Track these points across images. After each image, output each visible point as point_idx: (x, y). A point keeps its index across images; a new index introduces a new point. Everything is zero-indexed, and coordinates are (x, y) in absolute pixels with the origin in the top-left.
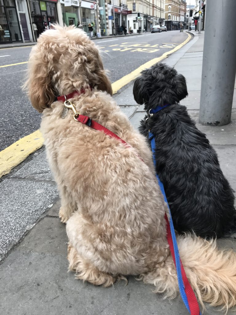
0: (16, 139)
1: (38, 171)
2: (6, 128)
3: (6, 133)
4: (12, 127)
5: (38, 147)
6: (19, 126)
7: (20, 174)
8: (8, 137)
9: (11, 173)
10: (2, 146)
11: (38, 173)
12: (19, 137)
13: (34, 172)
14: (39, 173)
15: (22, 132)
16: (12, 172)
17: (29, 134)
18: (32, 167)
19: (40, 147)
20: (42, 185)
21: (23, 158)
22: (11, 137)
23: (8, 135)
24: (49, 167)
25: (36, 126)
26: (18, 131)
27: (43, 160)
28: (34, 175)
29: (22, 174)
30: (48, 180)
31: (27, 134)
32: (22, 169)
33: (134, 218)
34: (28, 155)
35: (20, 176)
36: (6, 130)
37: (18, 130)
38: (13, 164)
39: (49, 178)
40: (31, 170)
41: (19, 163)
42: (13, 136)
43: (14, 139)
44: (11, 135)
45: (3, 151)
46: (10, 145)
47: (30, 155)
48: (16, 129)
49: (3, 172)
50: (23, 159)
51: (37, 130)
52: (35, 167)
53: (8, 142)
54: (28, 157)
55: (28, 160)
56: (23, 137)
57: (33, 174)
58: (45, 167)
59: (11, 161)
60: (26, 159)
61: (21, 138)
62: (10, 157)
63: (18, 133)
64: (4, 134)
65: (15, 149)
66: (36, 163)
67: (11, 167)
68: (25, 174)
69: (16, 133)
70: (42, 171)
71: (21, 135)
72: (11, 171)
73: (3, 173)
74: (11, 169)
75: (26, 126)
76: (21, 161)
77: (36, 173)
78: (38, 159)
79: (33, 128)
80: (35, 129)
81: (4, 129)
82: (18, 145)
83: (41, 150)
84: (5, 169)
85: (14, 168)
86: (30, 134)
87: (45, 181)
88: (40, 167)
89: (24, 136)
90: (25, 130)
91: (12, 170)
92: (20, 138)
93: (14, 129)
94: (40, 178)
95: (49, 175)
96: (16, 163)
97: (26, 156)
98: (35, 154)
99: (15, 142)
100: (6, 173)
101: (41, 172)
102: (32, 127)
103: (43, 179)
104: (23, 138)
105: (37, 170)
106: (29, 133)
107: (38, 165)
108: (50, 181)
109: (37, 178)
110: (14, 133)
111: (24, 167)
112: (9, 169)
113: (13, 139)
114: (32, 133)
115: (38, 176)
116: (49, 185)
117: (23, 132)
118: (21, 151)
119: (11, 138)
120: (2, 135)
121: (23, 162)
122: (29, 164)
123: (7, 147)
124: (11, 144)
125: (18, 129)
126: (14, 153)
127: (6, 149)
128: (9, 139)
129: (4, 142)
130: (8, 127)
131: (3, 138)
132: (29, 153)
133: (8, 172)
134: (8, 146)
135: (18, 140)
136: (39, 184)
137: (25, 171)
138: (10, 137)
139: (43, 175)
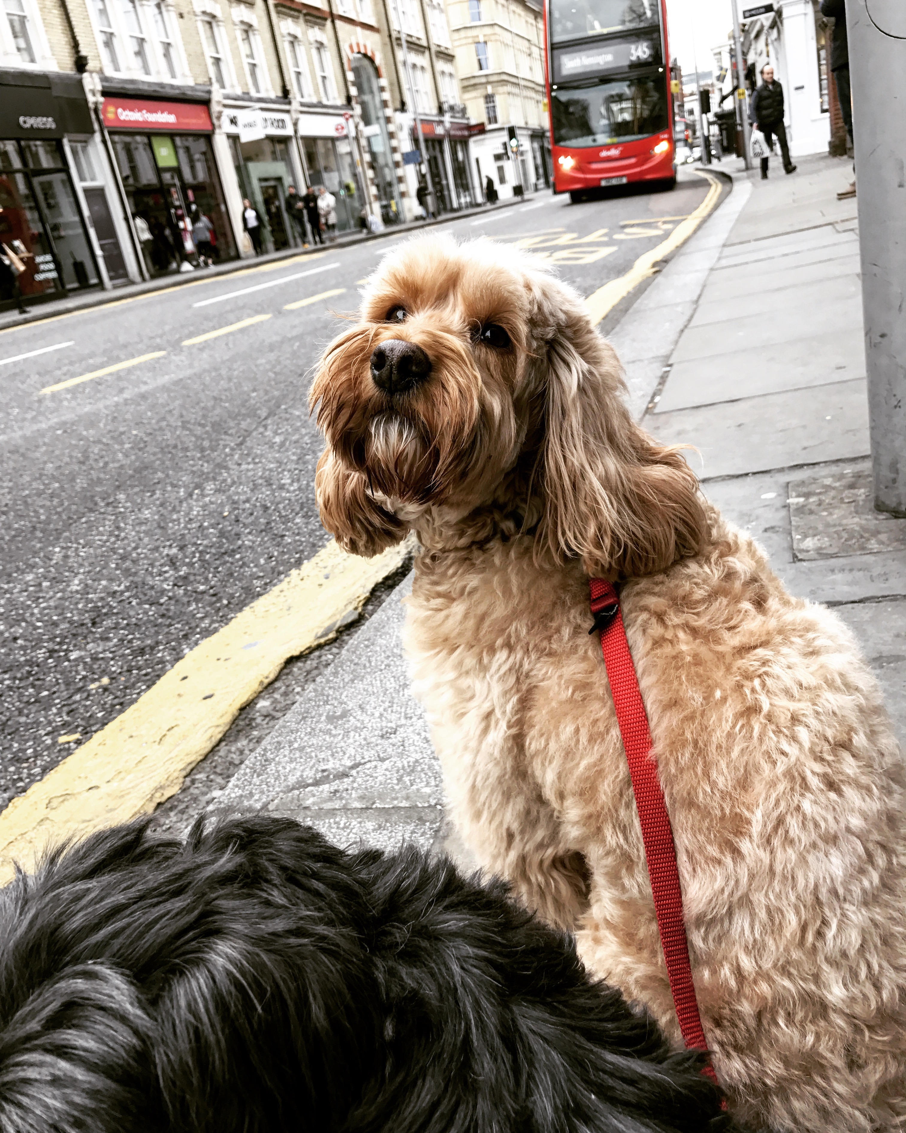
0: (170, 654)
1: (309, 775)
2: (123, 619)
3: (130, 637)
4: (146, 613)
5: (267, 678)
6: (173, 602)
7: (241, 796)
8: (142, 651)
9: (184, 790)
10: (126, 688)
11: (310, 781)
12: (180, 644)
13: (292, 780)
14: (317, 783)
15: (187, 623)
16: (189, 788)
17: (216, 630)
18: (279, 763)
19: (272, 677)
20: (343, 829)
21: (218, 726)
22: (152, 648)
23: (136, 643)
24: (344, 753)
25: (232, 596)
26: (170, 625)
27: (313, 729)
28: (296, 792)
29: (251, 794)
30: (357, 805)
31: (208, 633)
32: (245, 774)
33: (860, 942)
34: (236, 713)
35: (246, 803)
36: (128, 625)
37: (169, 617)
38: (187, 755)
39: (362, 798)
40: (278, 771)
41: (209, 746)
42: (158, 643)
43: (163, 656)
44: (149, 642)
45: (133, 707)
46: (154, 683)
47: (242, 709)
48: (163, 616)
49: (157, 790)
50: (220, 729)
51: (241, 610)
52: (291, 761)
53: (144, 672)
54: (235, 721)
55: (239, 731)
56: (196, 644)
57: (293, 789)
58: (333, 755)
59: (177, 745)
60: (230, 729)
61: (191, 649)
62: (169, 730)
63: (173, 631)
64: (122, 640)
65: (179, 695)
66: (291, 743)
67: (182, 765)
68: (262, 792)
69: (168, 633)
70: (323, 771)
71: (186, 636)
72: (183, 783)
73: (158, 795)
74: (184, 773)
75: (197, 601)
76: (215, 740)
77: (302, 785)
78: (293, 726)
79: (227, 606)
80: (232, 606)
81: (117, 623)
82: (185, 678)
83: (277, 685)
84: (159, 778)
85: (192, 770)
86: (221, 630)
87: (345, 809)
88: (311, 757)
89: (198, 640)
90: (199, 615)
91: (185, 777)
92: (186, 651)
93: (156, 619)
94: (325, 801)
95: (355, 785)
96: (197, 748)
97: (228, 718)
98: (258, 706)
99: (173, 666)
100: (168, 794)
101: (319, 775)
102: (220, 600)
103: (337, 804)
104: (196, 649)
105: (303, 771)
106: (216, 625)
107: (301, 749)
108: (367, 808)
109: (314, 804)
110: (157, 633)
111: (247, 762)
112: (176, 774)
113: (160, 655)
114: (227, 624)
115: (314, 796)
116: (370, 825)
117: (193, 625)
118: (205, 698)
119: (151, 654)
120: (116, 646)
121: (220, 741)
122: (265, 750)
123: (145, 691)
124: (159, 677)
125: (171, 614)
126: (179, 710)
127: (145, 697)
128: (146, 660)
129: (129, 671)
130: (132, 613)
131: (123, 655)
132: (238, 704)
133: (174, 790)
134: (149, 687)
135: (178, 657)
136: (330, 827)
137: (256, 780)
138: (147, 650)
139: (332, 789)
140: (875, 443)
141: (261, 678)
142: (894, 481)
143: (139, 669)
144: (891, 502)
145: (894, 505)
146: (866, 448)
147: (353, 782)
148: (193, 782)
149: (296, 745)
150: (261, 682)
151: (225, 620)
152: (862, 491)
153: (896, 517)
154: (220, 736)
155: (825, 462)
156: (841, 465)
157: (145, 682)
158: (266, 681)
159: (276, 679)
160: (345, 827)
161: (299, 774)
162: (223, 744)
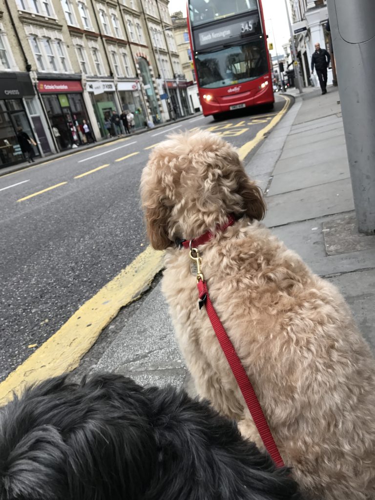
0: (73, 308)
1: (131, 357)
2: (53, 294)
3: (56, 301)
4: (62, 291)
5: (113, 316)
6: (73, 286)
7: (103, 367)
8: (61, 308)
9: (80, 365)
10: (55, 323)
11: (132, 360)
12: (77, 304)
13: (124, 359)
14: (134, 360)
15: (80, 295)
16: (82, 364)
17: (91, 297)
18: (118, 353)
19: (115, 315)
20: (145, 379)
21: (93, 337)
22: (66, 306)
23: (59, 304)
24: (145, 347)
25: (98, 282)
26: (73, 296)
27: (132, 337)
28: (126, 365)
29: (108, 366)
30: (151, 369)
31: (88, 298)
32: (105, 358)
33: (353, 427)
34: (101, 332)
35: (105, 370)
36: (55, 296)
37: (72, 292)
38: (81, 350)
39: (153, 366)
40: (118, 356)
41: (90, 346)
42: (68, 304)
43: (70, 309)
44: (64, 303)
45: (58, 331)
46: (67, 321)
47: (103, 330)
48: (69, 292)
49: (69, 366)
50: (94, 339)
51: (101, 288)
52: (123, 351)
53: (62, 316)
54: (100, 335)
55: (102, 339)
56: (84, 303)
57: (125, 363)
58: (140, 348)
59: (77, 346)
60: (99, 338)
61: (82, 305)
62: (73, 340)
63: (74, 298)
64: (53, 303)
65: (77, 325)
66: (123, 344)
67: (79, 355)
68: (112, 365)
69: (72, 299)
70: (137, 355)
71: (79, 300)
72: (80, 362)
73: (70, 368)
74: (80, 358)
75: (83, 285)
76: (92, 343)
77: (128, 361)
78: (124, 336)
79: (96, 286)
80: (97, 286)
81: (51, 296)
82: (79, 318)
83: (117, 318)
84: (70, 361)
85: (83, 357)
86: (94, 297)
87: (147, 371)
88: (132, 350)
89: (84, 301)
90: (84, 291)
91: (81, 360)
92: (80, 306)
93: (67, 294)
94: (137, 368)
95: (150, 360)
96: (85, 347)
97: (97, 334)
98: (110, 328)
99: (74, 313)
100: (74, 367)
101: (135, 357)
102: (92, 284)
103: (143, 369)
104: (84, 305)
105: (128, 356)
106: (91, 295)
107: (127, 346)
108: (155, 370)
109: (133, 369)
110: (67, 299)
111: (105, 353)
112: (77, 359)
113: (69, 309)
114: (96, 294)
115: (133, 366)
116: (157, 377)
117: (82, 295)
118: (88, 326)
119: (65, 309)
120: (50, 306)
121: (95, 344)
122: (113, 347)
123: (63, 324)
124: (69, 318)
125: (73, 291)
126: (77, 332)
127: (63, 327)
128: (63, 311)
129: (56, 316)
130: (57, 292)
131: (54, 309)
132: (101, 328)
133: (76, 365)
134: (65, 322)
135: (77, 309)
136: (140, 379)
137: (109, 360)
138: (64, 307)
139: (141, 363)
140: (356, 205)
141: (110, 316)
142: (365, 220)
143: (60, 315)
144: (365, 229)
145: (366, 230)
146: (353, 207)
147: (149, 359)
148: (84, 361)
149: (125, 345)
150: (111, 318)
151: (95, 292)
152: (353, 225)
153: (367, 235)
154: (94, 342)
155: (337, 213)
156: (344, 214)
157: (63, 320)
158: (113, 317)
159: (117, 316)
160: (147, 379)
161: (127, 357)
162: (96, 345)
